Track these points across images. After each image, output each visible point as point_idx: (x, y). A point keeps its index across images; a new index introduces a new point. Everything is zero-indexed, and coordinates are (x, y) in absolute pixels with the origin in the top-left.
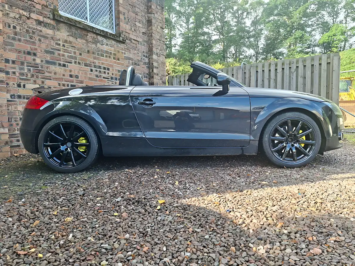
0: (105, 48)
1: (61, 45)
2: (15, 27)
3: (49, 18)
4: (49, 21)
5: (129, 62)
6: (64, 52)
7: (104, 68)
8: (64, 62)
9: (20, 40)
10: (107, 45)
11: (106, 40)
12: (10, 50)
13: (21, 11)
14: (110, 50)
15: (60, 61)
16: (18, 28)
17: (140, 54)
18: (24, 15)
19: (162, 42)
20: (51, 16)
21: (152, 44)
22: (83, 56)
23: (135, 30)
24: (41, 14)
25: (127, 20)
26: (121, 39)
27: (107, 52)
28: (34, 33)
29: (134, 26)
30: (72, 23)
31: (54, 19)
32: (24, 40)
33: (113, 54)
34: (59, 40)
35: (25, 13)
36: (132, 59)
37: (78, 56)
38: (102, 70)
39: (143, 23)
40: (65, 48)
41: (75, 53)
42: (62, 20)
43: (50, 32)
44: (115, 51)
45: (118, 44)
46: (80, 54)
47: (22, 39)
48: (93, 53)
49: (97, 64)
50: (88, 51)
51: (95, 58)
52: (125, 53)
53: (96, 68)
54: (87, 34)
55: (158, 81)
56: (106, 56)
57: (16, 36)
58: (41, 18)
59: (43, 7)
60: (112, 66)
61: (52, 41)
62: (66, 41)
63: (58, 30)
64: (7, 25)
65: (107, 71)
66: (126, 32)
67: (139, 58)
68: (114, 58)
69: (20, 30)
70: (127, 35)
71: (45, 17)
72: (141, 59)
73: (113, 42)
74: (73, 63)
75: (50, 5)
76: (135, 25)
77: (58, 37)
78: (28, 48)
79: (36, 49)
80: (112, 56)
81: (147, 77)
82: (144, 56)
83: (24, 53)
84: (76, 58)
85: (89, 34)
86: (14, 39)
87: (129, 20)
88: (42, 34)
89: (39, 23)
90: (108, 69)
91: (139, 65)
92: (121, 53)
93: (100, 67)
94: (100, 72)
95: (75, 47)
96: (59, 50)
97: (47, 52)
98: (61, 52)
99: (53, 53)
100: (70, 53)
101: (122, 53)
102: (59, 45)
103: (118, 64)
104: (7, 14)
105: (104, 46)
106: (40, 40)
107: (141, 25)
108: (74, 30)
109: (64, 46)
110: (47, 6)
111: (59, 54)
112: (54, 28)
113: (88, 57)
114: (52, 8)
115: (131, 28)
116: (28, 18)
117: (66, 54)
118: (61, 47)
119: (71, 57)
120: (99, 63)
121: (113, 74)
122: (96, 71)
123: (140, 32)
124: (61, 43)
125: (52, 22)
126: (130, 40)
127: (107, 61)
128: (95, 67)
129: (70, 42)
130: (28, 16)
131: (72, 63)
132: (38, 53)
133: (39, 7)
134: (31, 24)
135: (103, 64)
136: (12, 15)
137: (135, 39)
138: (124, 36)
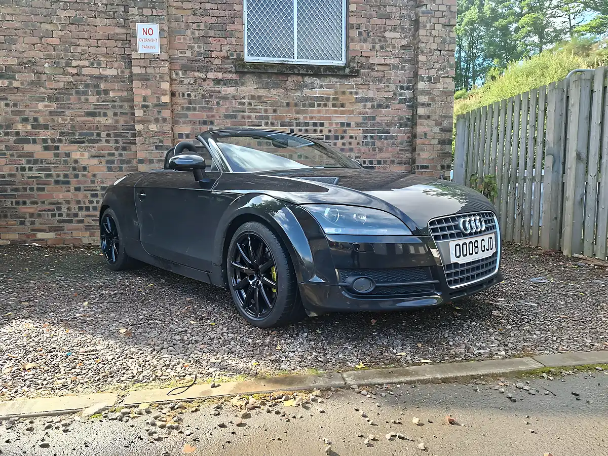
0: (317, 92)
1: (247, 104)
2: (190, 94)
3: (230, 72)
4: (229, 76)
5: (365, 106)
6: (251, 112)
7: (315, 124)
8: (250, 126)
9: (195, 109)
10: (321, 86)
11: (320, 79)
12: (184, 123)
13: (197, 74)
14: (326, 94)
15: (245, 125)
16: (193, 95)
17: (393, 87)
18: (200, 78)
19: (445, 53)
20: (233, 69)
21: (418, 62)
22: (278, 113)
23: (382, 48)
24: (220, 69)
25: (365, 35)
26: (347, 70)
27: (321, 99)
28: (211, 96)
29: (380, 40)
30: (260, 71)
31: (236, 72)
32: (199, 107)
33: (331, 99)
34: (244, 98)
35: (201, 75)
36: (372, 100)
37: (271, 114)
38: (311, 128)
39: (403, 29)
40: (253, 107)
41: (266, 111)
42: (246, 70)
43: (231, 90)
44: (336, 93)
45: (342, 81)
46: (275, 111)
47: (197, 107)
48: (296, 105)
49: (302, 120)
50: (288, 104)
51: (298, 113)
52: (356, 93)
53: (300, 126)
54: (286, 79)
55: (427, 129)
56: (319, 105)
57: (191, 104)
58: (220, 76)
59: (223, 59)
60: (330, 119)
61: (234, 101)
62: (253, 97)
63: (243, 84)
64: (181, 95)
65: (319, 128)
66: (362, 56)
67: (390, 95)
68: (334, 105)
69: (195, 97)
70: (363, 60)
71: (225, 72)
72: (395, 94)
73: (334, 80)
74: (263, 125)
75: (232, 55)
76: (382, 39)
77: (242, 94)
78: (204, 116)
79: (213, 116)
80: (330, 104)
81: (406, 125)
82: (402, 88)
83: (199, 123)
84: (267, 118)
85: (289, 79)
86: (188, 109)
87: (368, 33)
88: (220, 95)
89: (217, 81)
90: (322, 125)
91: (387, 107)
92: (348, 94)
93: (307, 124)
94: (306, 131)
95: (266, 102)
96: (243, 112)
97: (226, 117)
98: (247, 114)
99: (235, 117)
100: (259, 112)
101: (351, 93)
102: (244, 104)
103: (342, 113)
104: (182, 81)
105: (316, 89)
106: (218, 103)
107: (397, 35)
108: (265, 79)
109: (250, 104)
110: (228, 58)
111: (243, 117)
112: (236, 83)
113: (288, 112)
114: (235, 57)
115: (374, 47)
116: (204, 80)
117: (253, 115)
118: (246, 107)
119: (261, 118)
120: (305, 118)
121: (330, 131)
122: (300, 130)
123: (394, 47)
124: (246, 101)
125: (234, 76)
126: (371, 67)
127: (319, 112)
128: (298, 124)
129: (259, 97)
130: (205, 77)
131: (261, 126)
132: (216, 121)
133: (217, 62)
134: (208, 86)
135: (312, 118)
136: (186, 81)
137: (383, 62)
138: (355, 65)
